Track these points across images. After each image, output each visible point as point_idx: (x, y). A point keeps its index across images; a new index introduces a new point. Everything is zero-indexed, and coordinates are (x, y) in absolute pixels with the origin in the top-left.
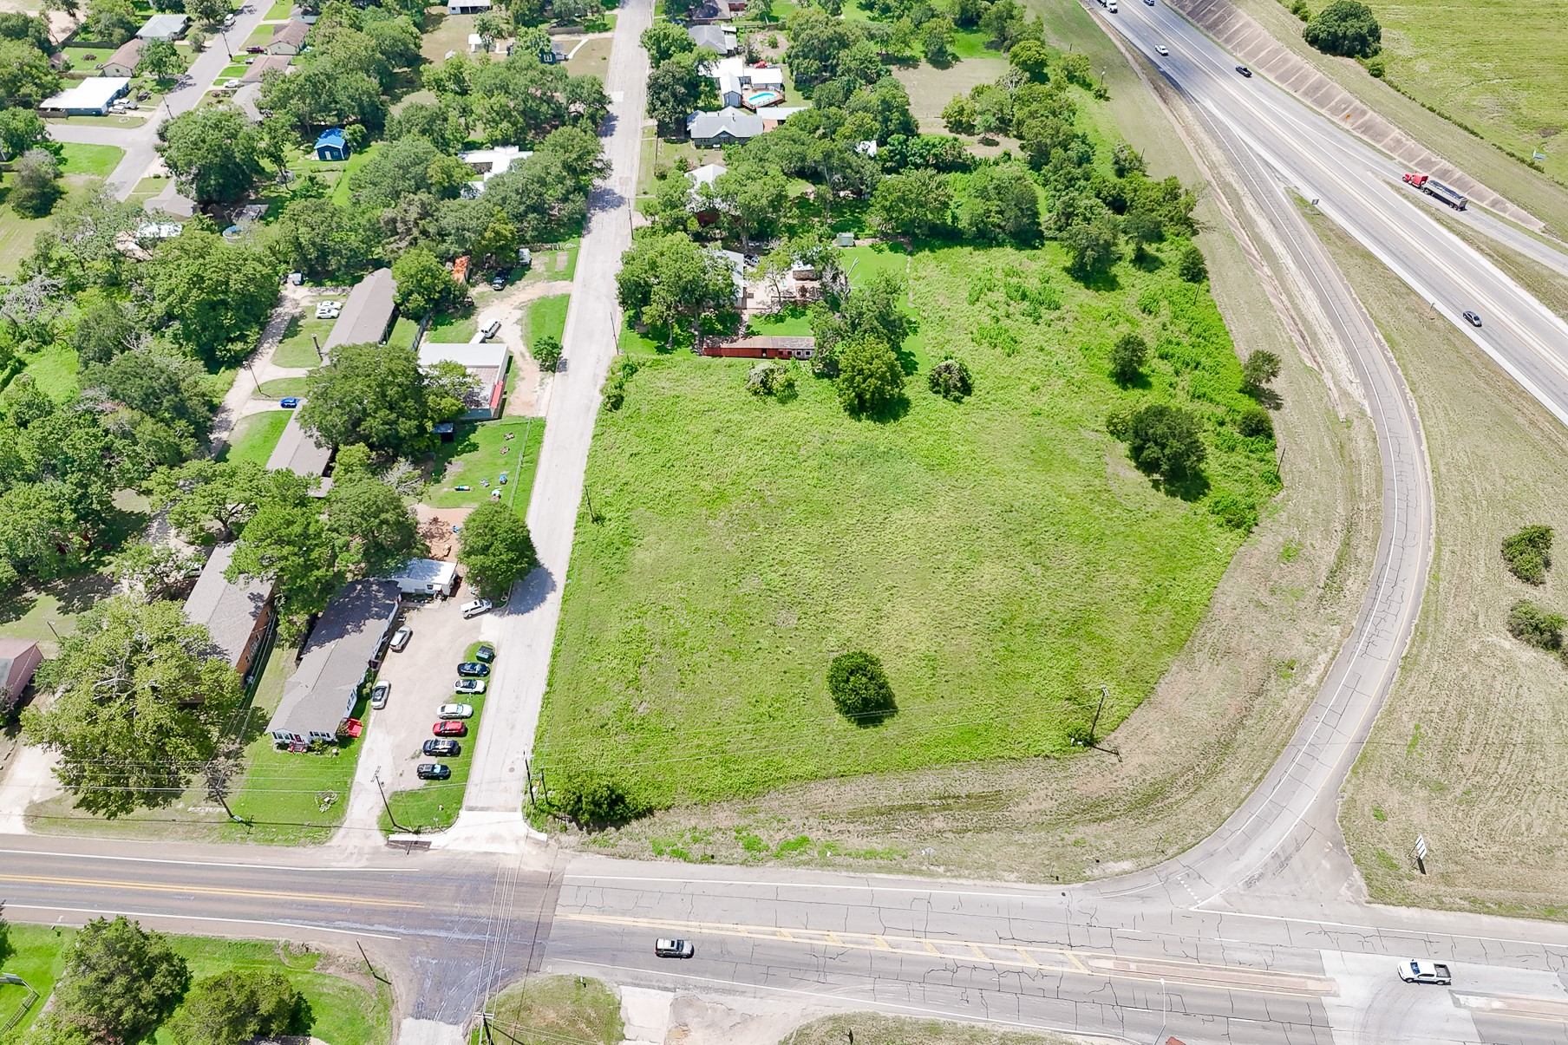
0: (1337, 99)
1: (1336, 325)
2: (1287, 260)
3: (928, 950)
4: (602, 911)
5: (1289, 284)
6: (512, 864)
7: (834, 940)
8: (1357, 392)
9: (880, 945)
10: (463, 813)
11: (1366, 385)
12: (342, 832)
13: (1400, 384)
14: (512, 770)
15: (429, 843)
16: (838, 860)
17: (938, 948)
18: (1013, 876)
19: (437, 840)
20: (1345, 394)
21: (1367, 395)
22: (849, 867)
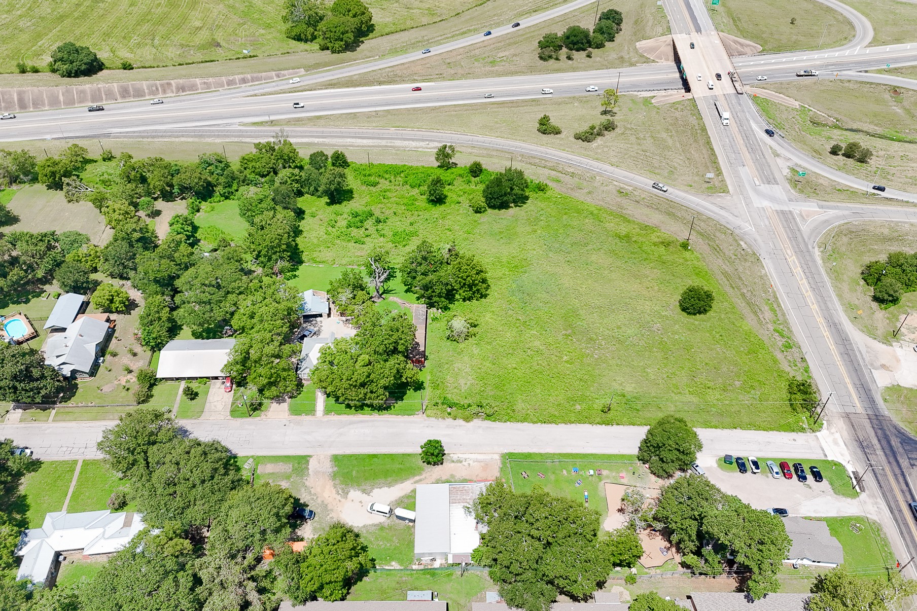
3: (810, 296)
4: (850, 396)
6: (845, 434)
7: (820, 320)
9: (815, 307)
10: (830, 459)
12: (868, 516)
14: (794, 440)
15: (853, 472)
16: (781, 318)
17: (807, 291)
18: (763, 272)
19: (850, 469)
22: (784, 315)
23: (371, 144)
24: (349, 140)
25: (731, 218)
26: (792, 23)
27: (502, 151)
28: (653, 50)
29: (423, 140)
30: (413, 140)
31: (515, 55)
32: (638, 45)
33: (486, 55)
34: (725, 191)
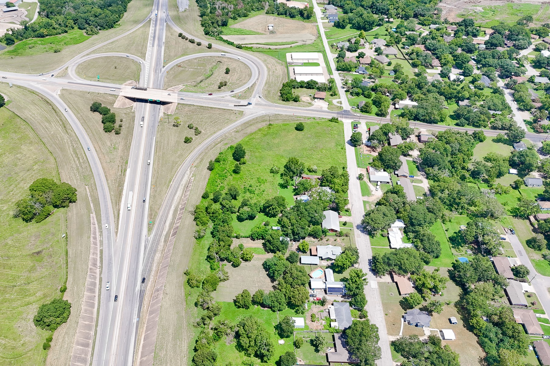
0: (91, 280)
1: (178, 188)
2: (173, 208)
5: (178, 200)
8: (188, 172)
11: (185, 173)
13: (178, 172)
20: (190, 172)
21: (187, 170)
23: (182, 191)
24: (176, 198)
25: (257, 114)
26: (116, 68)
27: (200, 154)
28: (124, 104)
29: (184, 175)
30: (182, 178)
31: (112, 141)
32: (114, 106)
33: (108, 149)
34: (243, 112)
